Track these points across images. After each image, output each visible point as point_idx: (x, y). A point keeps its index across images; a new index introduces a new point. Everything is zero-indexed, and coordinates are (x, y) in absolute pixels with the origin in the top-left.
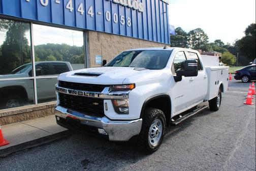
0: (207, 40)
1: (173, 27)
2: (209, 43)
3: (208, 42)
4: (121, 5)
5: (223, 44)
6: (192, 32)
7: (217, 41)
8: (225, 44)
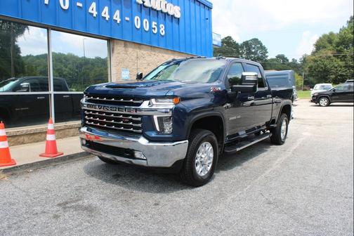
0: (267, 55)
1: (220, 36)
2: (269, 58)
3: (267, 57)
4: (152, 9)
5: (288, 60)
6: (246, 44)
7: (279, 57)
8: (290, 61)
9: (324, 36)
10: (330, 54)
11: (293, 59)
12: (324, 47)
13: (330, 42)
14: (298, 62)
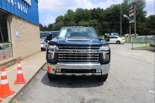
5: (43, 26)
8: (44, 26)
9: (59, 17)
10: (62, 24)
11: (45, 26)
12: (59, 21)
13: (61, 19)
14: (47, 27)
